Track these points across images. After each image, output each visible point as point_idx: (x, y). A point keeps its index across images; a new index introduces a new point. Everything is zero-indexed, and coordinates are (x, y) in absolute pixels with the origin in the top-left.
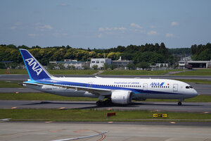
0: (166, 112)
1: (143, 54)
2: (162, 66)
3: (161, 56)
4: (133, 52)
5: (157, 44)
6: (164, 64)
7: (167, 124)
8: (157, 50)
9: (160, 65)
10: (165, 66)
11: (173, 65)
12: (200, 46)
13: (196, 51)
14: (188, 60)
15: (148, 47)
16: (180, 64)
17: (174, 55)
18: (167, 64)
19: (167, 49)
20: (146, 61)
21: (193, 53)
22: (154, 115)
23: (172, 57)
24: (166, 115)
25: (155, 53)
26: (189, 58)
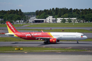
0: (22, 47)
1: (9, 15)
2: (20, 22)
3: (19, 16)
4: (3, 14)
5: (17, 10)
6: (21, 21)
7: (23, 53)
8: (17, 13)
9: (18, 21)
10: (22, 22)
11: (26, 22)
12: (40, 11)
13: (38, 13)
14: (34, 18)
15: (12, 12)
16: (30, 21)
17: (26, 16)
18: (23, 21)
19: (23, 13)
20: (11, 19)
21: (37, 15)
22: (16, 49)
23: (25, 17)
24: (22, 49)
25: (16, 15)
26: (34, 17)
